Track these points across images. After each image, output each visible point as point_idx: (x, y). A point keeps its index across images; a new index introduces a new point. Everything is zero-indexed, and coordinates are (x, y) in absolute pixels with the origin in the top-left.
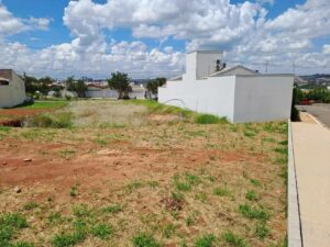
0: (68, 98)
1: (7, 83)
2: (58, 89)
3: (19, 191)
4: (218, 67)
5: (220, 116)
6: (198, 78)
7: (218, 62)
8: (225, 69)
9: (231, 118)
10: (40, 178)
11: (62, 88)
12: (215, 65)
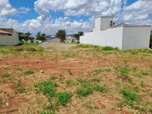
0: (37, 43)
1: (11, 35)
2: (32, 39)
3: (43, 72)
4: (111, 24)
5: (114, 47)
6: (102, 30)
7: (111, 22)
8: (115, 25)
9: (120, 48)
10: (49, 68)
11: (34, 38)
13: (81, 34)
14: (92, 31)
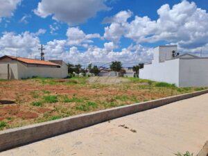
0: (89, 76)
1: (59, 67)
2: (84, 72)
4: (173, 55)
5: (171, 83)
6: (160, 61)
7: (174, 52)
11: (87, 71)
12: (172, 53)
13: (141, 66)
14: (151, 63)
